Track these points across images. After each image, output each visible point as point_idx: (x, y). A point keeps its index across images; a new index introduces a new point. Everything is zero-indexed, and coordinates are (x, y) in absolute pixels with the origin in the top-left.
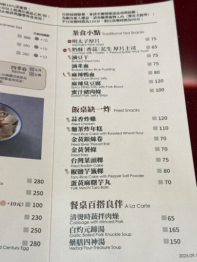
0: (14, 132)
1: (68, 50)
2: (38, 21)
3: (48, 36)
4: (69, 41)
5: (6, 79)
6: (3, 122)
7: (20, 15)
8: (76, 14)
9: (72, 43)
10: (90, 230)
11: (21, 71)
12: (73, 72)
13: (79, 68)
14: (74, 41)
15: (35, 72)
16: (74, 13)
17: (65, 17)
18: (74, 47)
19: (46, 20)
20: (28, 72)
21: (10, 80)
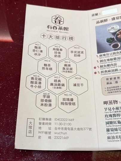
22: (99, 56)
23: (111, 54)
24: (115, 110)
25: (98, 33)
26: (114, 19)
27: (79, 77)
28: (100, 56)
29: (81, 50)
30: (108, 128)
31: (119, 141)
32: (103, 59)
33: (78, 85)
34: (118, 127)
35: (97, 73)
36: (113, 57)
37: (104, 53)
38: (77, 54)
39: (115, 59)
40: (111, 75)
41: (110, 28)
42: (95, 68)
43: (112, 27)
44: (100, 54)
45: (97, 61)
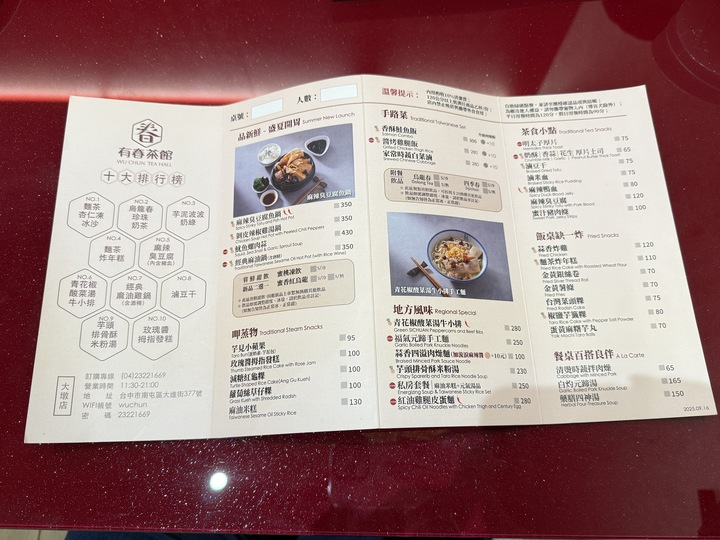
0: (481, 267)
1: (519, 157)
2: (480, 116)
3: (494, 137)
4: (519, 144)
5: (462, 198)
6: (469, 256)
7: (461, 108)
8: (522, 105)
9: (523, 147)
10: (581, 384)
11: (474, 187)
12: (530, 186)
13: (536, 181)
14: (525, 143)
15: (489, 188)
16: (520, 103)
17: (510, 109)
18: (527, 151)
19: (488, 115)
20: (481, 188)
21: (466, 200)
22: (235, 223)
23: (258, 219)
24: (251, 350)
25: (238, 166)
26: (272, 129)
27: (187, 275)
28: (238, 223)
29: (198, 208)
30: (233, 389)
31: (248, 417)
32: (243, 231)
33: (184, 294)
34: (250, 388)
35: (229, 264)
36: (261, 227)
37: (245, 217)
38: (188, 219)
39: (265, 230)
40: (255, 269)
41: (264, 153)
42: (225, 252)
43: (267, 149)
44: (238, 218)
45: (232, 235)
